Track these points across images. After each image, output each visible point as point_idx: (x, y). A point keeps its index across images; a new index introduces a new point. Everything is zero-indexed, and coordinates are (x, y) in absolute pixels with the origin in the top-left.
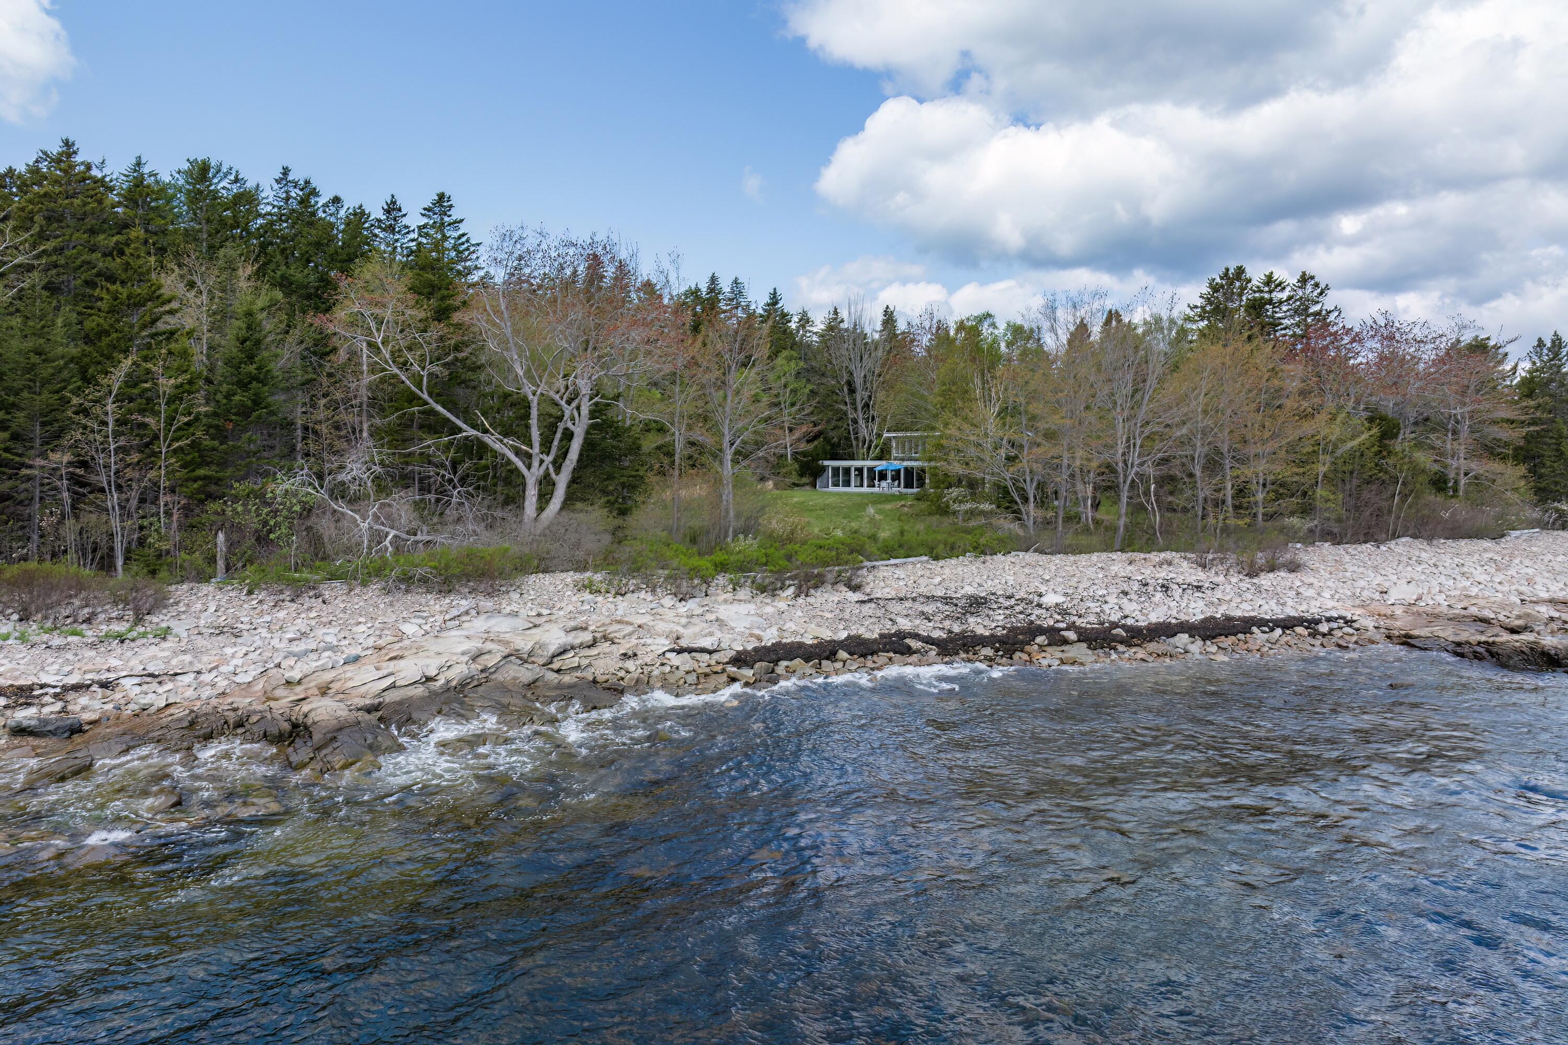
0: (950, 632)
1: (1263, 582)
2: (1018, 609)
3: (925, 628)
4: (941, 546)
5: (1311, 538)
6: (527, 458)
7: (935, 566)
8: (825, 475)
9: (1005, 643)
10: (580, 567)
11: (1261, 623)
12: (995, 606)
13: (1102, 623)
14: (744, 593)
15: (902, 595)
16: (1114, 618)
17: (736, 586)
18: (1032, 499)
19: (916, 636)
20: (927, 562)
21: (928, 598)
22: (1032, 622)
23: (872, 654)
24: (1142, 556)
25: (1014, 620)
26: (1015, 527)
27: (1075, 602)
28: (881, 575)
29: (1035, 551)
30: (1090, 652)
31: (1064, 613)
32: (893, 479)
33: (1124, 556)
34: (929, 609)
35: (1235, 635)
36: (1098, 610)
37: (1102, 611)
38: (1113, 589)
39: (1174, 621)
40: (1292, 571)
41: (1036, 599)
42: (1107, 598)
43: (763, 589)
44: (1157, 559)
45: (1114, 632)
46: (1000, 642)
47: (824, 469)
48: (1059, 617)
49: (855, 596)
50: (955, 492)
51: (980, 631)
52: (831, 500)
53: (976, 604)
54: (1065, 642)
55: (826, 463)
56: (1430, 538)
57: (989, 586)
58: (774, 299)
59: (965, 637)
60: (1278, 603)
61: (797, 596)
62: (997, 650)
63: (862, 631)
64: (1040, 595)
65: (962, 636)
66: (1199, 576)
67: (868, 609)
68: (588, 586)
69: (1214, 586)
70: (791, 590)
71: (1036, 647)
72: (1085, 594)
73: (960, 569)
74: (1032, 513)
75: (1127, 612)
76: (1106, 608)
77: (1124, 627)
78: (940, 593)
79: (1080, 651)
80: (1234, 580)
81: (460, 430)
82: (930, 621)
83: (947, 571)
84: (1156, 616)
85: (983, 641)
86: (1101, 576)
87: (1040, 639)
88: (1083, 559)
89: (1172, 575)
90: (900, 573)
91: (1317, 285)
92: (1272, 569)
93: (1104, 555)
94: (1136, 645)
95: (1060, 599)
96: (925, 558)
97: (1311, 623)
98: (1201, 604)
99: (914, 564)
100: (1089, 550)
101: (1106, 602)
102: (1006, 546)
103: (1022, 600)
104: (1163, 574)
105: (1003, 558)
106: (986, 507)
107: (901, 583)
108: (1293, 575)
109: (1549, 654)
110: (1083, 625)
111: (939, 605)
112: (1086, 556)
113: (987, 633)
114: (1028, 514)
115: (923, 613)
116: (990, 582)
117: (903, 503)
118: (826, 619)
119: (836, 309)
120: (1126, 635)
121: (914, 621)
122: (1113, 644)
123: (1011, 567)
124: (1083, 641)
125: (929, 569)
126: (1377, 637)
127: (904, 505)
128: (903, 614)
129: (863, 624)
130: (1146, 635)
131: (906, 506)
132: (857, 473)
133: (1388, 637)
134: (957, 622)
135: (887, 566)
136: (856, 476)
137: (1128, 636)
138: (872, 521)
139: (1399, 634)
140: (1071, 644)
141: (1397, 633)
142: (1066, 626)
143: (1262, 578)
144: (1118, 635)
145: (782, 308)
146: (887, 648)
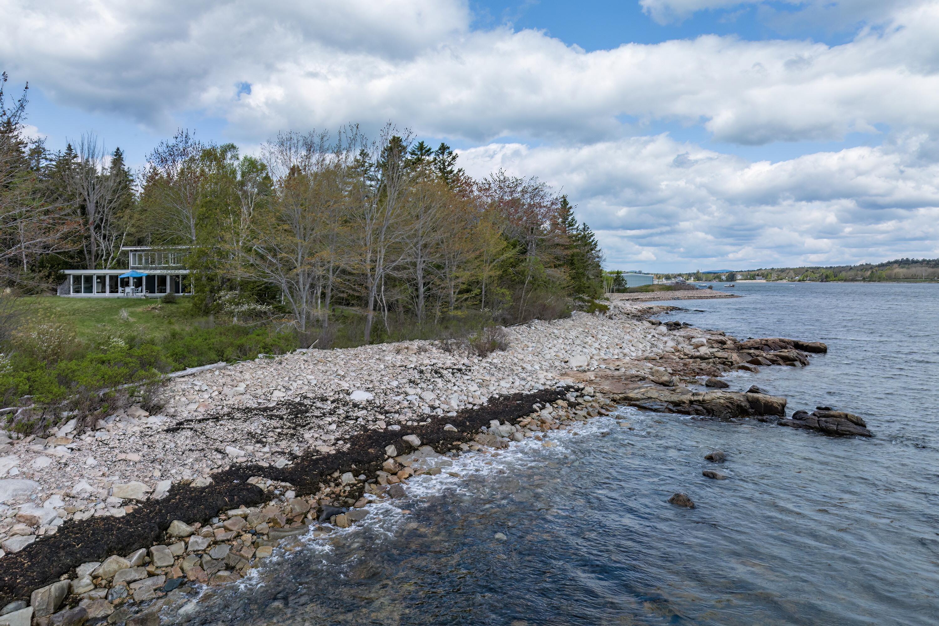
0: (293, 456)
1: (495, 361)
2: (340, 412)
3: (263, 456)
4: (231, 348)
7: (234, 370)
8: (66, 283)
9: (358, 462)
11: (532, 399)
12: (318, 413)
13: (423, 419)
15: (213, 412)
16: (427, 410)
18: (304, 300)
19: (258, 470)
20: (224, 368)
21: (244, 411)
22: (364, 428)
23: (217, 515)
24: (400, 345)
25: (347, 428)
26: (295, 326)
27: (382, 396)
28: (179, 388)
29: (314, 347)
31: (384, 411)
32: (136, 286)
33: (391, 347)
35: (527, 415)
36: (407, 403)
37: (411, 404)
38: (401, 380)
39: (473, 407)
40: (503, 350)
41: (347, 397)
42: (405, 390)
44: (413, 347)
45: (446, 428)
47: (64, 277)
48: (384, 418)
49: (159, 422)
51: (324, 448)
52: (78, 305)
53: (298, 412)
55: (67, 272)
56: (548, 320)
57: (296, 388)
59: (314, 462)
60: (520, 378)
61: (80, 432)
62: (357, 474)
63: (187, 475)
64: (348, 393)
65: (309, 460)
66: (449, 360)
69: (468, 368)
70: (72, 425)
71: (392, 461)
72: (383, 387)
73: (260, 372)
75: (430, 402)
76: (411, 399)
78: (252, 403)
79: (434, 457)
80: (476, 361)
82: (263, 443)
83: (247, 376)
84: (455, 404)
85: (335, 463)
86: (383, 367)
87: (389, 449)
89: (433, 361)
90: (199, 383)
92: (491, 350)
94: (471, 440)
95: (369, 396)
96: (220, 364)
97: (561, 394)
98: (474, 386)
99: (211, 371)
101: (406, 394)
103: (336, 401)
104: (425, 360)
105: (293, 356)
107: (206, 396)
108: (506, 353)
110: (411, 424)
111: (263, 420)
112: (362, 349)
113: (332, 451)
115: (251, 434)
116: (294, 385)
117: (153, 306)
118: (131, 464)
119: (70, 146)
120: (456, 430)
121: (246, 447)
122: (454, 443)
123: (306, 366)
124: (426, 444)
125: (229, 375)
126: (608, 402)
127: (153, 308)
128: (228, 440)
129: (186, 462)
130: (468, 426)
131: (156, 309)
132: (99, 280)
133: (614, 400)
134: (293, 440)
135: (183, 377)
136: (97, 282)
137: (458, 431)
138: (127, 324)
139: (618, 398)
140: (417, 449)
141: (617, 397)
142: (400, 428)
143: (491, 357)
144: (449, 432)
145: (16, 137)
146: (236, 500)
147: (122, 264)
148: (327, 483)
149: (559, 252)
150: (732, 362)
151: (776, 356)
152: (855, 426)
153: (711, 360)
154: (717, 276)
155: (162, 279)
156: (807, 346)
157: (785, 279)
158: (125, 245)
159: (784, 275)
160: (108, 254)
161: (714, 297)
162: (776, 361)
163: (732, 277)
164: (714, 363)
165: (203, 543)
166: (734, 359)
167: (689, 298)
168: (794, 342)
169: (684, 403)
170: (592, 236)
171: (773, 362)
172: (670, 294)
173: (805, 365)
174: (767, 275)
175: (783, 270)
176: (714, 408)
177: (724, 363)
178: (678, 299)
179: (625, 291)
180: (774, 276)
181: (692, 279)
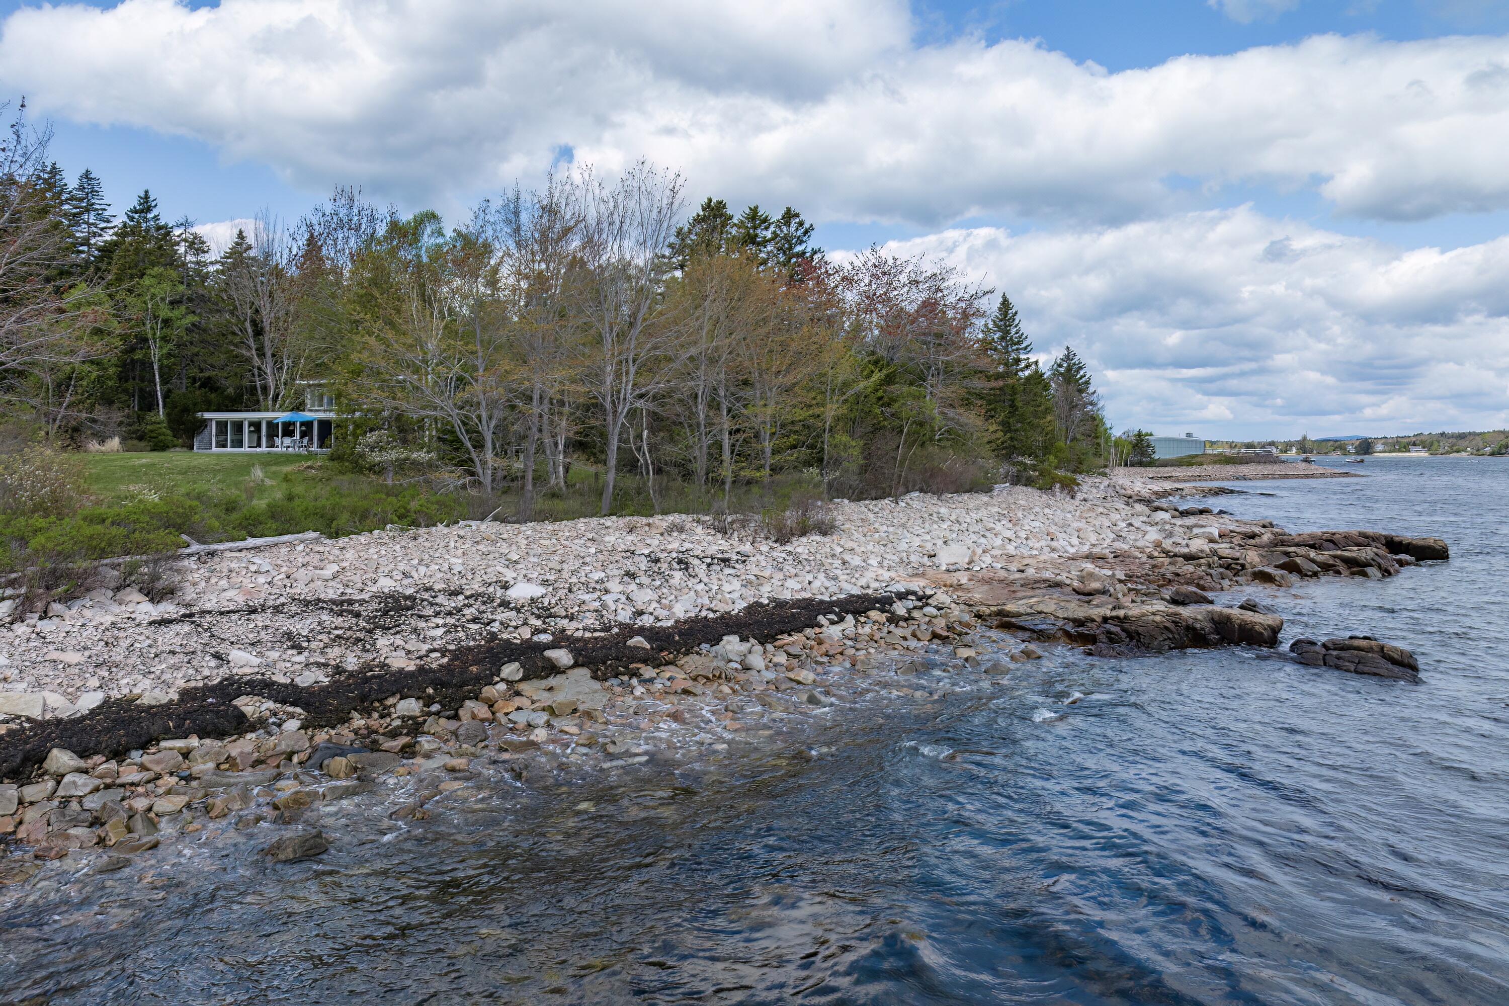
0: (339, 670)
1: (799, 550)
2: (469, 612)
3: (288, 667)
4: (345, 516)
7: (329, 546)
8: (206, 432)
9: (443, 685)
11: (825, 608)
12: (429, 611)
13: (607, 628)
15: (256, 602)
16: (624, 616)
18: (489, 445)
19: (264, 688)
20: (316, 541)
21: (307, 603)
22: (493, 636)
23: (143, 746)
24: (645, 520)
25: (462, 634)
26: (465, 485)
27: (561, 593)
28: (225, 566)
29: (495, 519)
30: (597, 685)
31: (546, 613)
32: (303, 435)
33: (622, 522)
35: (800, 630)
36: (597, 604)
37: (604, 606)
38: (613, 571)
39: (711, 615)
40: (824, 533)
41: (500, 591)
42: (609, 585)
44: (665, 524)
45: (631, 642)
46: (438, 684)
47: (204, 423)
48: (538, 623)
50: (377, 437)
51: (399, 662)
54: (554, 669)
55: (207, 415)
56: (938, 492)
57: (420, 574)
58: (146, 204)
59: (367, 680)
60: (827, 577)
61: (20, 618)
62: (428, 703)
63: (142, 687)
64: (506, 586)
65: (362, 677)
66: (717, 545)
67: (172, 636)
69: (744, 559)
71: (502, 686)
72: (574, 580)
73: (373, 550)
74: (490, 463)
75: (640, 606)
76: (609, 599)
77: (641, 631)
78: (331, 593)
79: (580, 685)
80: (764, 548)
82: (300, 649)
83: (350, 555)
84: (683, 609)
86: (593, 551)
87: (511, 670)
88: (565, 528)
89: (687, 546)
90: (262, 561)
91: (801, 224)
92: (804, 533)
93: (594, 521)
94: (668, 663)
95: (537, 591)
96: (312, 535)
97: (884, 603)
98: (736, 584)
99: (290, 544)
101: (607, 591)
102: (451, 512)
103: (476, 596)
104: (675, 544)
105: (446, 530)
106: (421, 456)
107: (262, 579)
108: (827, 539)
109: (1194, 629)
110: (579, 634)
111: (325, 617)
112: (570, 523)
113: (411, 667)
114: (484, 463)
115: (289, 635)
116: (422, 570)
117: (309, 463)
118: (61, 666)
119: (241, 232)
120: (648, 647)
121: (268, 653)
122: (632, 666)
123: (458, 545)
124: (582, 665)
125: (319, 552)
126: (967, 618)
127: (308, 467)
128: (247, 641)
129: (152, 669)
130: (678, 642)
131: (312, 468)
132: (252, 429)
133: (978, 616)
134: (355, 648)
135: (240, 550)
136: (250, 432)
137: (652, 648)
139: (988, 612)
140: (564, 672)
141: (985, 610)
142: (551, 638)
143: (796, 543)
144: (636, 648)
145: (156, 218)
146: (186, 726)
148: (367, 712)
149: (978, 384)
150: (1243, 566)
151: (1335, 557)
152: (1390, 666)
153: (1203, 561)
154: (1338, 445)
156: (1409, 544)
157: (1465, 450)
158: (302, 377)
159: (1463, 443)
161: (1312, 476)
162: (1334, 566)
163: (1366, 447)
164: (1209, 566)
165: (85, 785)
166: (1249, 559)
167: (1265, 477)
168: (1386, 537)
169: (1093, 620)
170: (1081, 368)
171: (1326, 568)
172: (1231, 470)
173: (1390, 574)
174: (1432, 444)
175: (1462, 436)
176: (1140, 630)
177: (1228, 567)
178: (1244, 478)
179: (1151, 464)
180: (1445, 445)
181: (1294, 450)
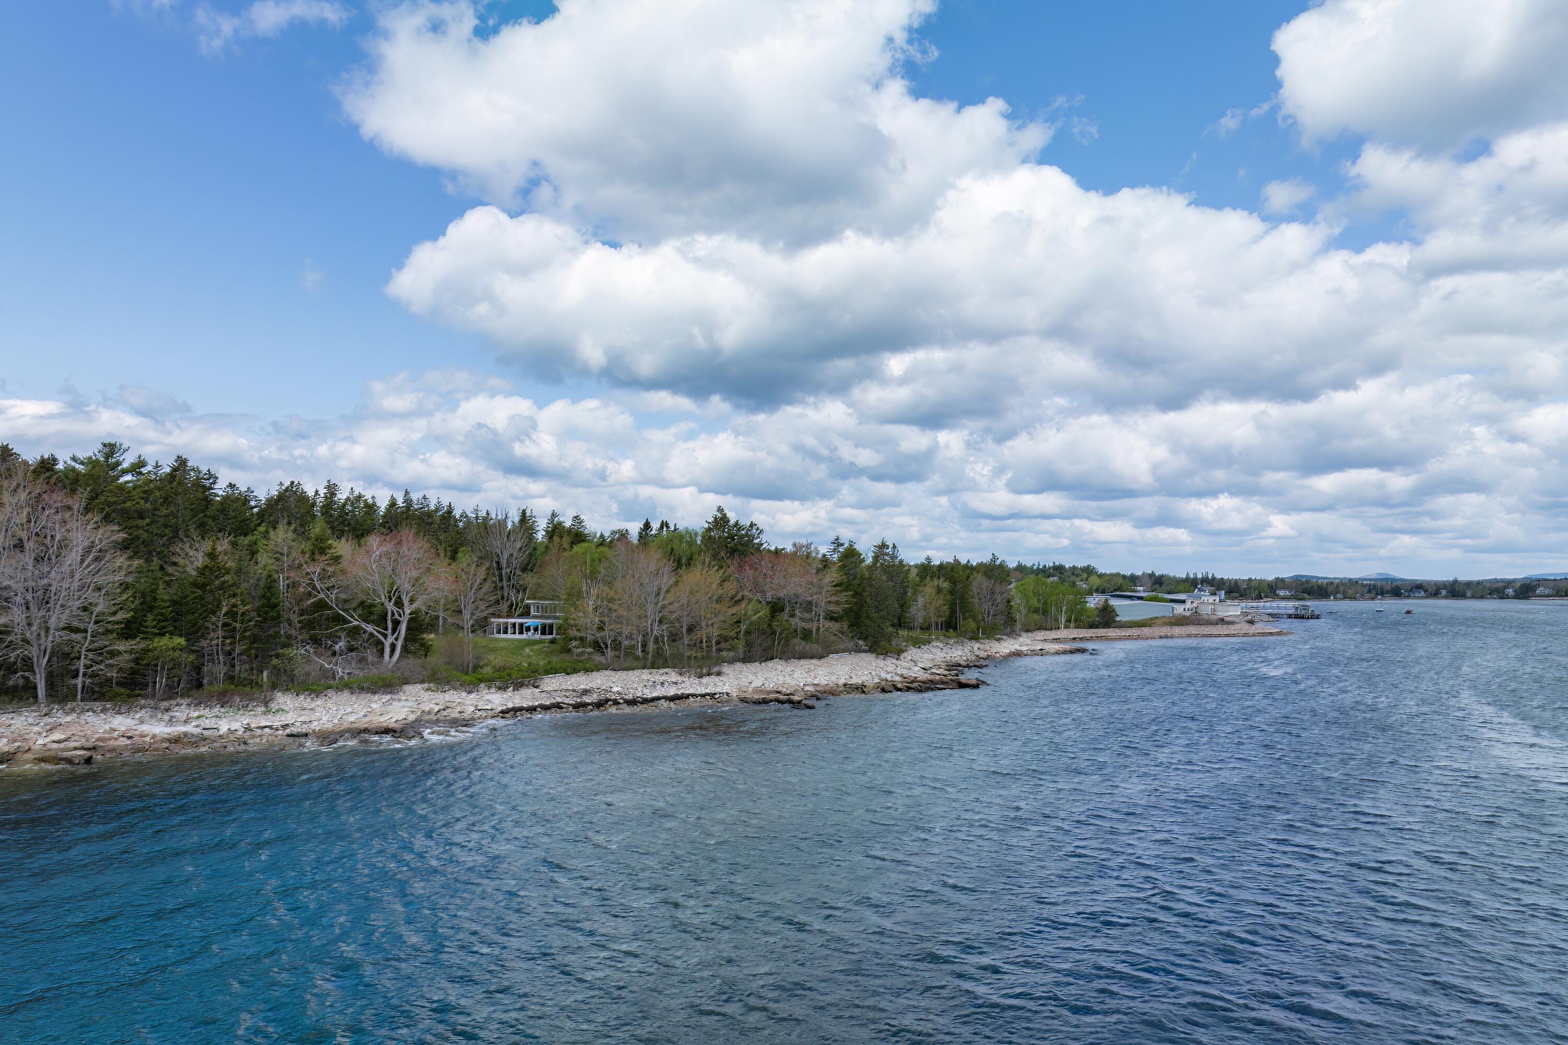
0: (576, 702)
2: (602, 693)
3: (567, 701)
4: (569, 669)
5: (731, 662)
6: (385, 636)
7: (567, 677)
8: (492, 627)
9: (597, 705)
10: (422, 682)
11: (694, 696)
12: (593, 693)
13: (634, 697)
14: (493, 690)
15: (556, 689)
16: (639, 695)
17: (489, 688)
18: (610, 647)
19: (564, 704)
20: (564, 676)
21: (567, 690)
22: (607, 698)
25: (600, 697)
26: (602, 659)
27: (625, 690)
28: (546, 682)
29: (611, 670)
31: (620, 694)
32: (535, 631)
34: (567, 694)
35: (682, 700)
36: (633, 693)
37: (635, 693)
38: (641, 684)
39: (662, 696)
40: (718, 675)
41: (609, 689)
43: (500, 688)
44: (662, 673)
45: (638, 700)
46: (595, 704)
47: (491, 623)
48: (618, 696)
49: (537, 690)
50: (574, 643)
51: (588, 701)
52: (499, 643)
53: (586, 692)
54: (619, 703)
55: (493, 620)
57: (591, 684)
60: (705, 688)
61: (514, 690)
62: (594, 707)
63: (543, 702)
64: (611, 687)
65: (581, 702)
66: (679, 678)
67: (544, 695)
68: (428, 689)
69: (683, 682)
70: (511, 689)
71: (608, 706)
72: (629, 686)
73: (578, 678)
74: (609, 653)
75: (645, 693)
76: (637, 691)
77: (642, 698)
78: (571, 688)
79: (625, 706)
80: (692, 680)
81: (350, 622)
82: (568, 698)
83: (573, 679)
84: (655, 695)
85: (589, 704)
86: (637, 679)
87: (610, 703)
88: (631, 673)
89: (667, 678)
90: (553, 681)
91: (758, 529)
92: (710, 675)
93: (639, 671)
94: (645, 704)
95: (619, 689)
96: (563, 674)
97: (713, 696)
98: (674, 689)
99: (559, 677)
100: (633, 669)
101: (637, 689)
102: (598, 668)
103: (603, 689)
104: (662, 679)
105: (596, 673)
106: (588, 650)
107: (555, 684)
108: (717, 677)
110: (627, 698)
111: (571, 692)
112: (632, 671)
113: (590, 702)
114: (607, 654)
115: (565, 695)
117: (543, 645)
118: (529, 698)
120: (643, 702)
121: (563, 698)
122: (637, 704)
123: (600, 677)
127: (543, 647)
128: (558, 696)
129: (544, 699)
130: (650, 701)
131: (545, 647)
132: (512, 626)
134: (579, 698)
135: (548, 678)
136: (511, 628)
138: (529, 656)
140: (621, 704)
142: (620, 698)
143: (703, 679)
146: (551, 709)
147: (526, 613)
148: (584, 708)
155: (551, 626)
158: (528, 599)
160: (517, 605)
